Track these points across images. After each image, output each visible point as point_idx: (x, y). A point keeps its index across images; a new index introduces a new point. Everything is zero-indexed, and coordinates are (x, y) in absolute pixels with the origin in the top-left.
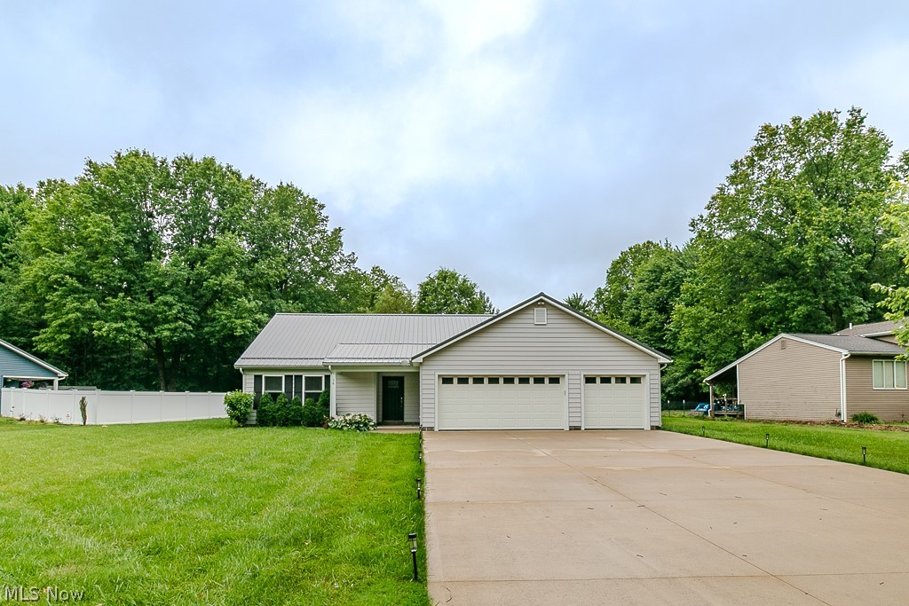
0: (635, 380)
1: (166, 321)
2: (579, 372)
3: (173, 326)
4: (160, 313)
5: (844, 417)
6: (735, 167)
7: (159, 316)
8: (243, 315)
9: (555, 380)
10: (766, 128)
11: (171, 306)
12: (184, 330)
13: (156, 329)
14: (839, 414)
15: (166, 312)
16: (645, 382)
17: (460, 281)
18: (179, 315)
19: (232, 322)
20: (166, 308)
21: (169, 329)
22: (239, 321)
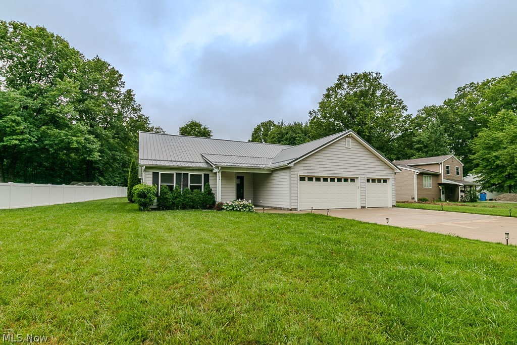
0: (385, 181)
1: (14, 133)
2: (364, 176)
3: (21, 137)
4: (8, 127)
5: (416, 199)
6: (328, 90)
7: (8, 129)
8: (78, 135)
9: (353, 180)
10: (341, 76)
11: (18, 123)
12: (30, 141)
13: (5, 139)
14: (414, 198)
15: (13, 127)
16: (389, 183)
17: (202, 127)
18: (25, 131)
19: (69, 139)
20: (14, 124)
21: (17, 139)
22: (74, 138)
